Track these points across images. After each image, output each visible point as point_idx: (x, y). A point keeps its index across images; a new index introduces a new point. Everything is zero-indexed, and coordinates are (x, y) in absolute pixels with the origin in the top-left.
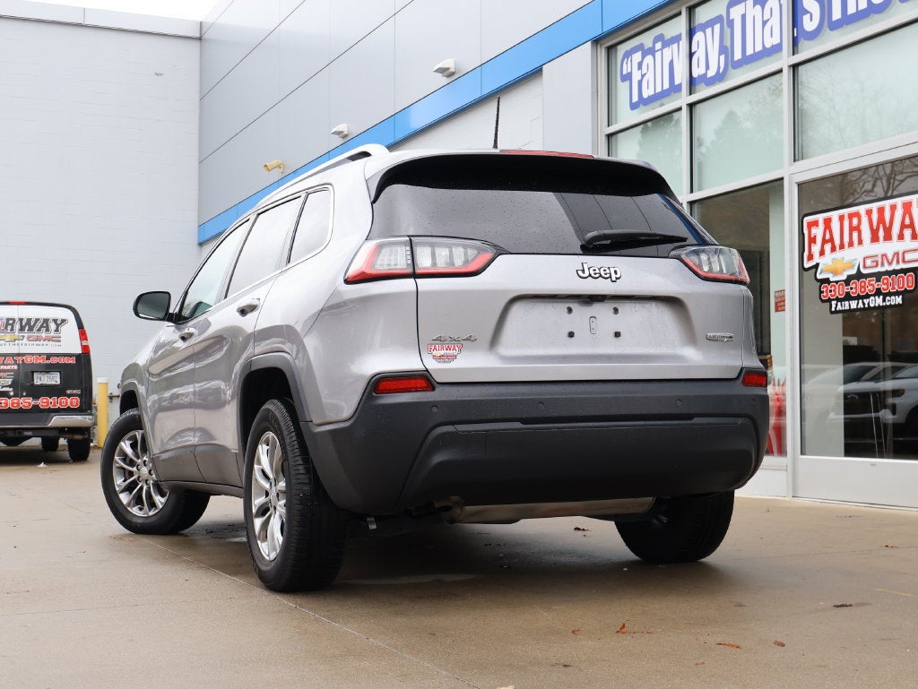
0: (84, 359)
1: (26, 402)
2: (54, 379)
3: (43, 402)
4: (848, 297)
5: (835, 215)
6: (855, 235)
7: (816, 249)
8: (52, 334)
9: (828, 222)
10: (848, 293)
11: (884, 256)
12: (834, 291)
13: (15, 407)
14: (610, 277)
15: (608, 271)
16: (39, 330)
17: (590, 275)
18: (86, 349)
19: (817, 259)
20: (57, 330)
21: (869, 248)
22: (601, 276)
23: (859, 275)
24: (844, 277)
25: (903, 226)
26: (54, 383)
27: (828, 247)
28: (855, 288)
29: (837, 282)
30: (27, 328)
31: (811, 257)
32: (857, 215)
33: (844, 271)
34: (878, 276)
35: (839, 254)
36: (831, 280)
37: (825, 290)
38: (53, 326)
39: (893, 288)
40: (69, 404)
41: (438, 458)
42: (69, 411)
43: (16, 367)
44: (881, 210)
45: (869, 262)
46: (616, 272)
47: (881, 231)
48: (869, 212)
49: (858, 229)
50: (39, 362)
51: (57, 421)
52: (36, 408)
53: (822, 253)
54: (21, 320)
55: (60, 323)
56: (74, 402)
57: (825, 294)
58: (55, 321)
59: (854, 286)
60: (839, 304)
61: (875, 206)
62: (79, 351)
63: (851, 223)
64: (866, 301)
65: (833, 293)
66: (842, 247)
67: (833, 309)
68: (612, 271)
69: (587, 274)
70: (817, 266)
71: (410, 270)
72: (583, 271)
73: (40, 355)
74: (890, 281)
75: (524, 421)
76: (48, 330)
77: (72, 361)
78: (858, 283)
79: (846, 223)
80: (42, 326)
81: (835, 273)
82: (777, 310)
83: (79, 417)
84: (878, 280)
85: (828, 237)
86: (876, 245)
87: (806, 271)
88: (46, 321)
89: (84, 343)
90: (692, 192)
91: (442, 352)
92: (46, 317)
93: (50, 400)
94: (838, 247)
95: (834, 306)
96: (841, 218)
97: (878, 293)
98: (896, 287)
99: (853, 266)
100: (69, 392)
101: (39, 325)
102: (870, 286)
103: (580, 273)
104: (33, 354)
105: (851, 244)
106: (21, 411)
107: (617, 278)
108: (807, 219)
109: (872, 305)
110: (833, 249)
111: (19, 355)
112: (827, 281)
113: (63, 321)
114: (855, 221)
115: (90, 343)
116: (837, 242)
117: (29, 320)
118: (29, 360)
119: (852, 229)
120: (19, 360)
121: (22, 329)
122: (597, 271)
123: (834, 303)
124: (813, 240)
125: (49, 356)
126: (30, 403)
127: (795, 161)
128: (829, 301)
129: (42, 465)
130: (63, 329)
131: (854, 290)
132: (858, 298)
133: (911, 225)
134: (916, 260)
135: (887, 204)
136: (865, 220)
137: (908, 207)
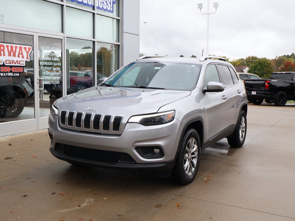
6: (2, 52)
21: (7, 58)
23: (4, 65)
49: (3, 50)
98: (17, 71)
99: (2, 62)
109: (9, 75)
114: (2, 48)
133: (22, 54)
134: (24, 64)
135: (14, 45)
136: (6, 48)
137: (21, 48)
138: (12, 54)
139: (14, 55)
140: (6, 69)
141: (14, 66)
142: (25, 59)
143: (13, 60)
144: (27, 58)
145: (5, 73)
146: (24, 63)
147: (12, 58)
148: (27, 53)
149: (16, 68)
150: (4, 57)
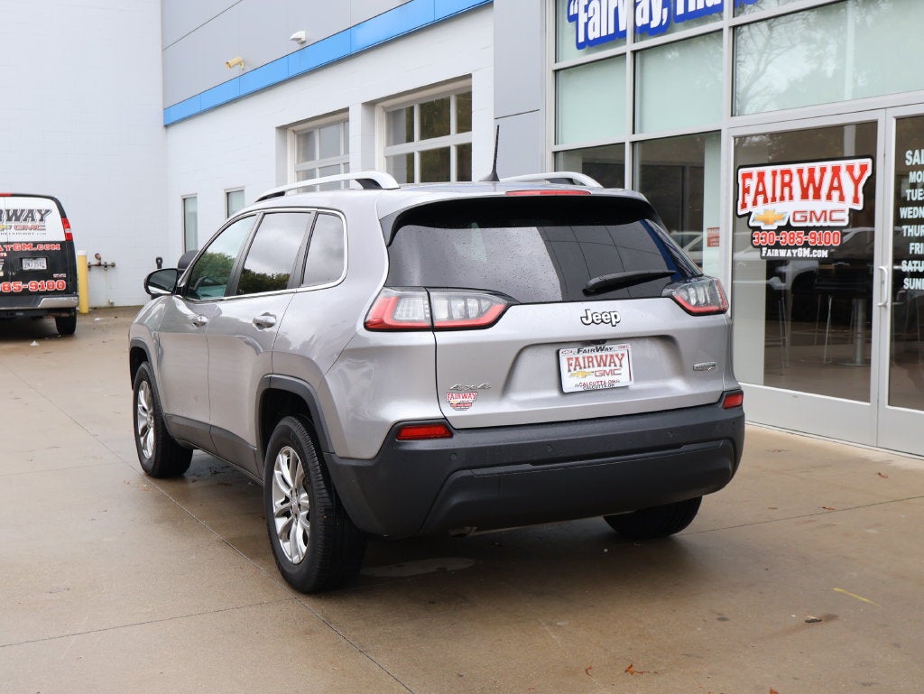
0: (68, 245)
1: (17, 286)
2: (41, 265)
3: (32, 286)
4: (777, 246)
5: (768, 170)
6: (787, 190)
7: (749, 199)
8: (38, 223)
9: (761, 175)
10: (778, 242)
11: (812, 212)
12: (765, 238)
13: (7, 291)
14: (611, 321)
15: (609, 317)
16: (25, 220)
17: (593, 322)
18: (69, 236)
19: (749, 208)
20: (42, 220)
21: (798, 204)
22: (602, 321)
23: (788, 227)
24: (775, 227)
25: (832, 188)
26: (41, 268)
27: (760, 198)
28: (785, 238)
29: (768, 231)
30: (14, 218)
31: (744, 206)
32: (789, 172)
33: (775, 221)
34: (807, 230)
35: (770, 206)
36: (763, 228)
37: (756, 237)
38: (38, 216)
39: (820, 243)
40: (56, 287)
41: (455, 500)
42: (56, 293)
43: (5, 255)
44: (812, 171)
45: (798, 217)
46: (616, 317)
47: (811, 189)
48: (800, 172)
49: (789, 185)
50: (26, 249)
51: (45, 302)
52: (26, 291)
53: (755, 203)
54: (8, 211)
55: (44, 214)
56: (60, 285)
57: (756, 240)
58: (40, 211)
59: (783, 236)
60: (769, 250)
61: (806, 166)
62: (63, 238)
63: (783, 179)
64: (794, 251)
65: (764, 240)
66: (774, 199)
67: (764, 255)
68: (613, 314)
69: (590, 321)
70: (749, 214)
71: (428, 323)
72: (587, 318)
73: (27, 243)
74: (818, 236)
75: (533, 463)
76: (33, 220)
77: (57, 248)
78: (788, 234)
79: (778, 178)
80: (27, 216)
81: (767, 222)
82: (709, 245)
83: (65, 299)
84: (806, 234)
85: (761, 189)
86: (805, 202)
87: (741, 219)
88: (31, 211)
89: (68, 231)
90: (634, 133)
91: (459, 400)
92: (31, 208)
93: (39, 284)
94: (770, 200)
95: (764, 252)
96: (774, 173)
97: (806, 245)
98: (823, 242)
99: (784, 218)
100: (55, 275)
101: (25, 214)
102: (799, 237)
103: (584, 320)
104: (21, 243)
105: (782, 198)
106: (12, 294)
107: (617, 322)
108: (742, 171)
109: (800, 255)
110: (766, 201)
111: (8, 243)
112: (758, 229)
113: (47, 211)
114: (787, 178)
115: (73, 230)
116: (769, 195)
117: (15, 211)
118: (17, 248)
119: (784, 185)
120: (8, 247)
121: (9, 219)
122: (599, 317)
123: (764, 249)
124: (746, 191)
125: (35, 244)
126: (20, 287)
127: (732, 115)
128: (760, 247)
129: (34, 343)
130: (47, 218)
131: (783, 240)
132: (787, 247)
133: (840, 188)
134: (843, 220)
135: (817, 166)
136: (796, 178)
137: (836, 171)
138: (811, 192)
139: (817, 196)
140: (793, 238)
141: (815, 228)
142: (849, 204)
143: (812, 209)
144: (856, 200)
145: (792, 248)
146: (845, 216)
147: (811, 205)
148: (856, 182)
149: (820, 234)
150: (791, 202)
